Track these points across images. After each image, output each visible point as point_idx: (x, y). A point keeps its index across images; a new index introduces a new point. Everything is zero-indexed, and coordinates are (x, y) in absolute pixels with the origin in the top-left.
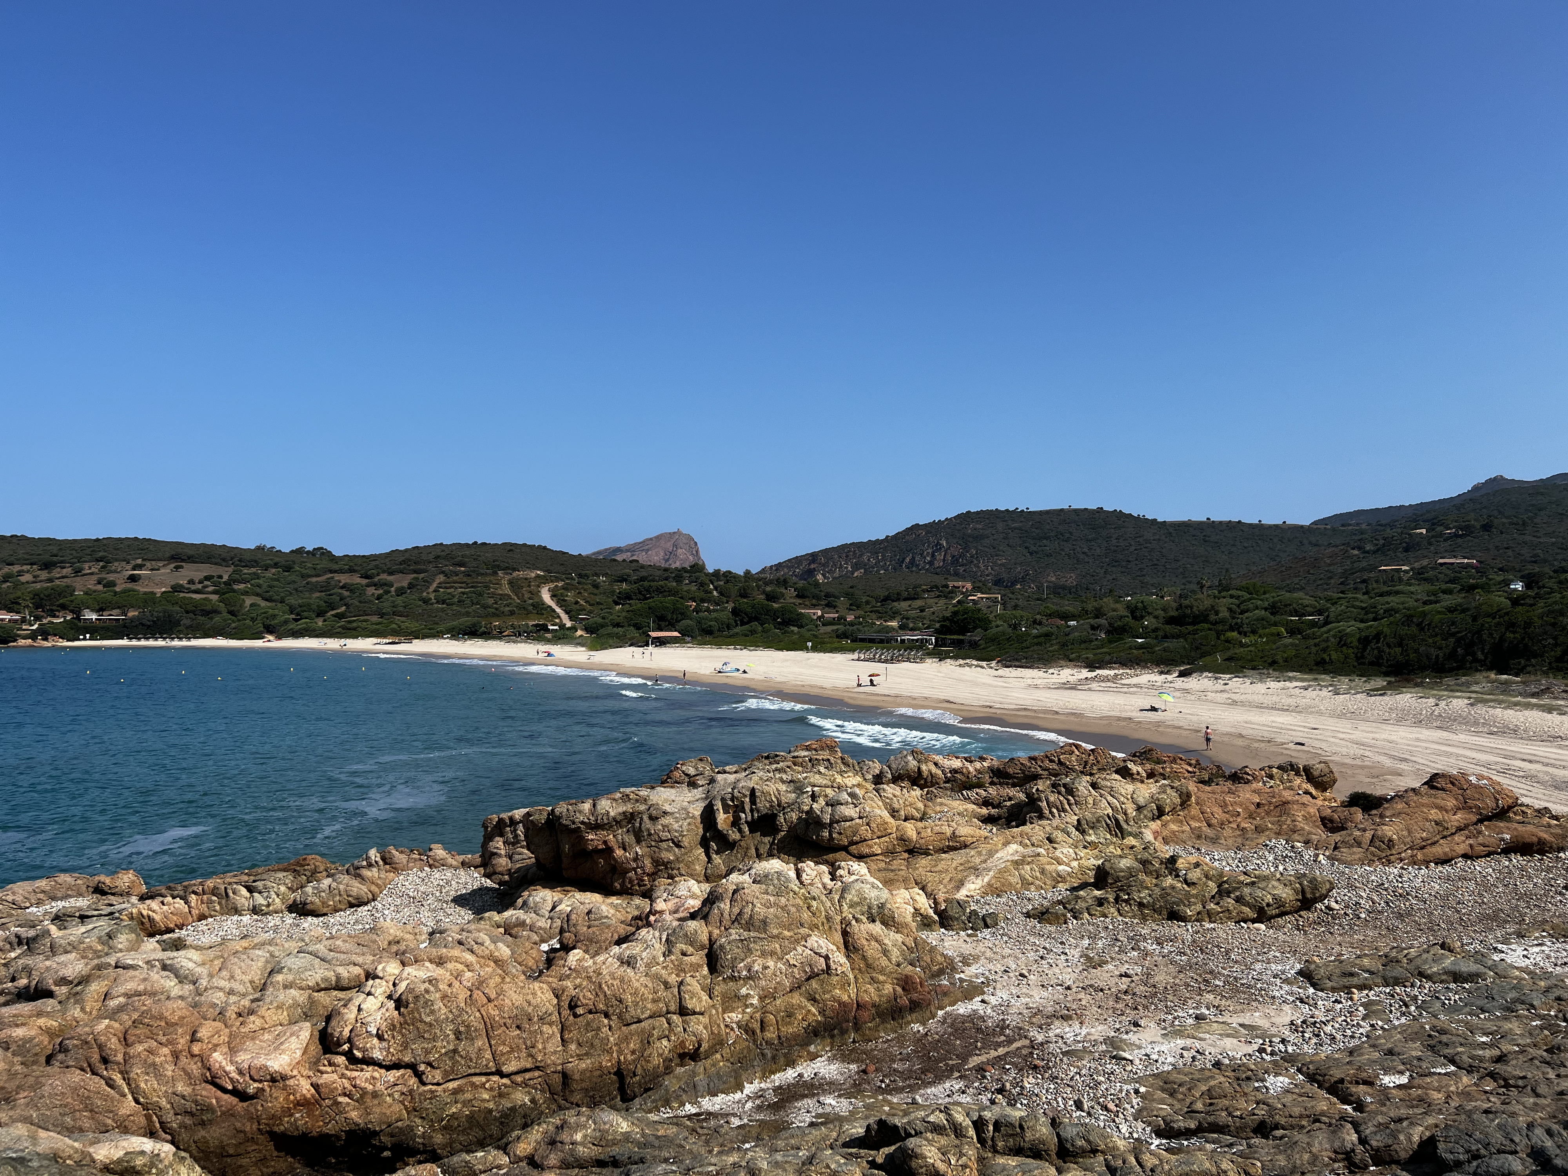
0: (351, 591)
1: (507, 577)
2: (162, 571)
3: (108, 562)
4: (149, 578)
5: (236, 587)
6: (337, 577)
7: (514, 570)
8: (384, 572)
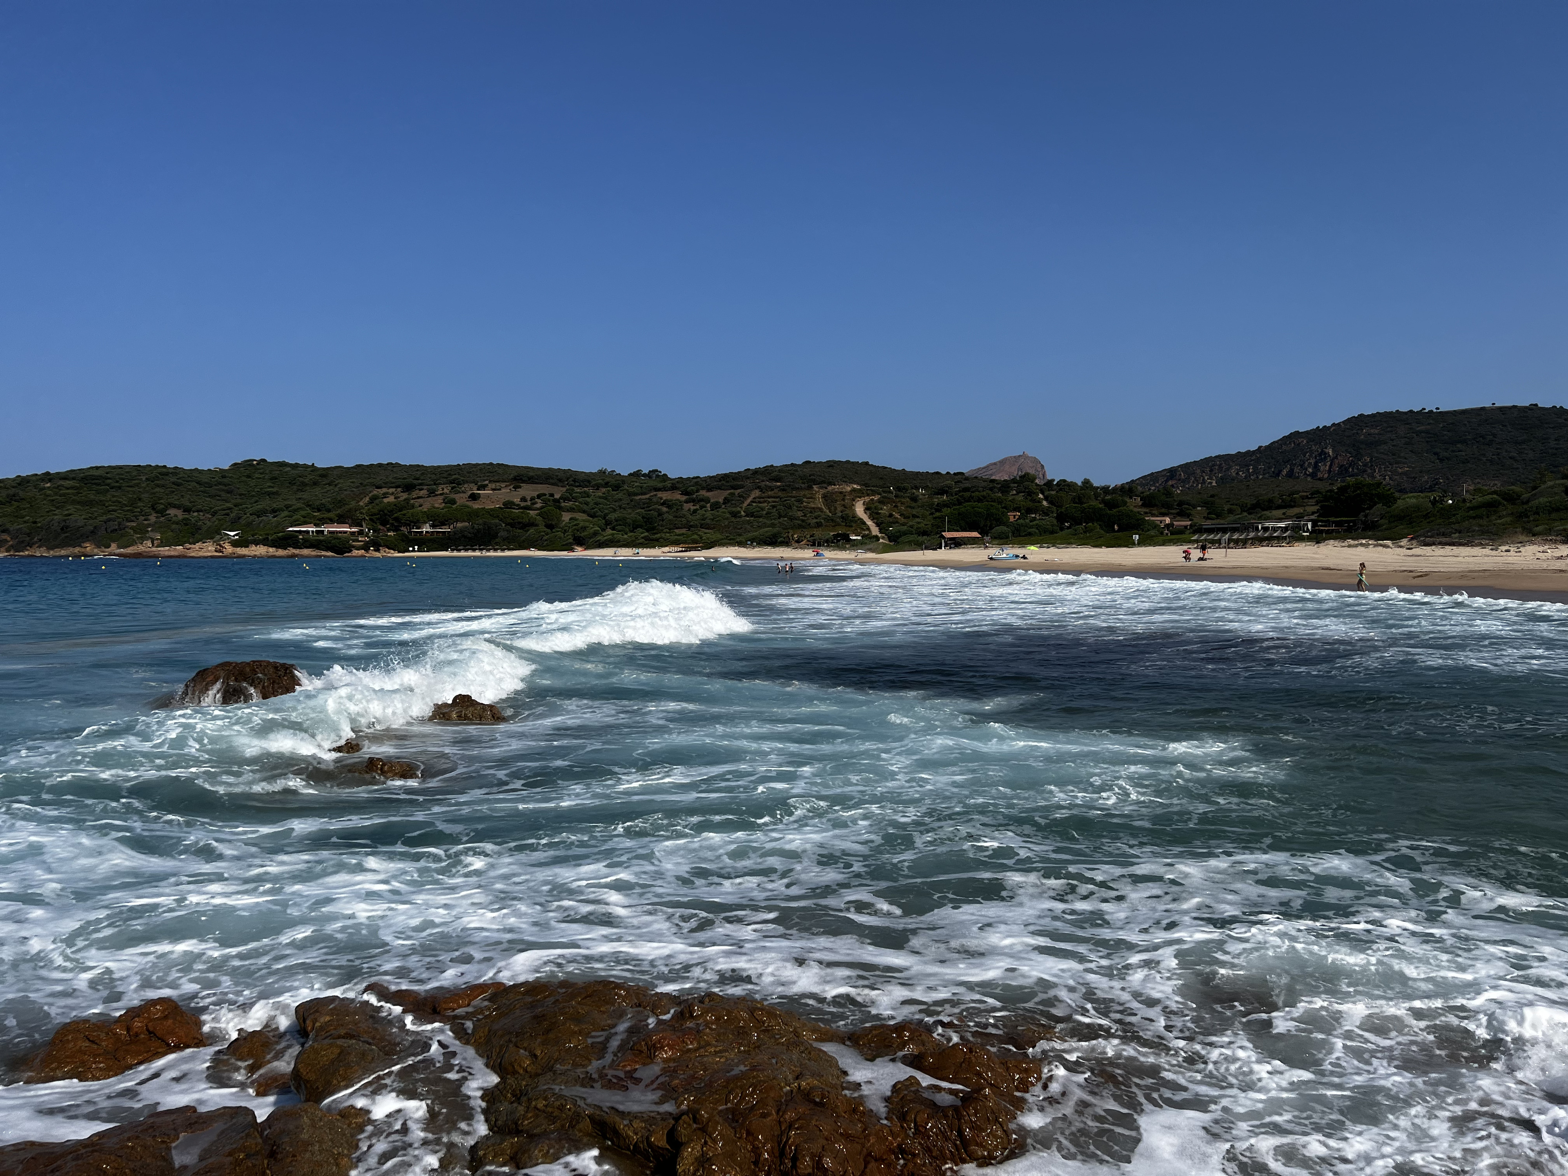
0: (669, 507)
1: (822, 491)
2: (503, 490)
3: (459, 484)
4: (488, 496)
5: (563, 504)
6: (660, 494)
7: (830, 484)
8: (703, 489)
